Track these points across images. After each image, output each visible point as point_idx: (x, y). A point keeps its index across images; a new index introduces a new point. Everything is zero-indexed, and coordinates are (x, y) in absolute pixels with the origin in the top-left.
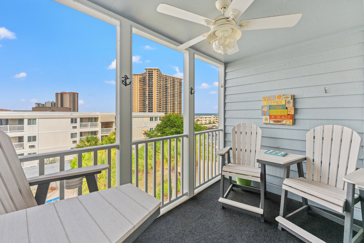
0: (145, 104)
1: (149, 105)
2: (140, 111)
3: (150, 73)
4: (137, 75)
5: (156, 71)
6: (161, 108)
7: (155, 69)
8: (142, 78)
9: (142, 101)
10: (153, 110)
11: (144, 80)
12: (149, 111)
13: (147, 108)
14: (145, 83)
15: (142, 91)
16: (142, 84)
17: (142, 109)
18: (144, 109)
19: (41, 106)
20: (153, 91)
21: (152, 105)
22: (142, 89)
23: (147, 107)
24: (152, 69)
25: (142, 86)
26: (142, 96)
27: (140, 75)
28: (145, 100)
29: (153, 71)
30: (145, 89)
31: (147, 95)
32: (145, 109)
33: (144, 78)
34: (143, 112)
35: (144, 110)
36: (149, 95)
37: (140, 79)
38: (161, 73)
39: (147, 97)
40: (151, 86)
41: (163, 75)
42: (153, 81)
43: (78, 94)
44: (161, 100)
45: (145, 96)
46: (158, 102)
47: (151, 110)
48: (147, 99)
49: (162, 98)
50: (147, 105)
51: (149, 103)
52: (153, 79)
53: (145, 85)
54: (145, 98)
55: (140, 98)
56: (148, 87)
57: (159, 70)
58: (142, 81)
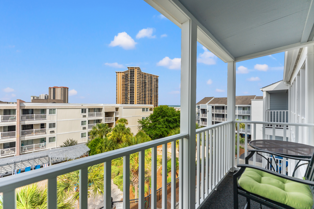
0: (127, 97)
2: (122, 103)
3: (132, 71)
4: (121, 72)
5: (137, 69)
6: (140, 100)
8: (125, 75)
9: (125, 95)
10: (134, 102)
11: (126, 77)
12: (131, 103)
14: (127, 80)
15: (125, 86)
16: (125, 80)
17: (124, 102)
18: (126, 101)
19: (35, 98)
20: (134, 86)
21: (133, 98)
22: (125, 85)
24: (133, 68)
25: (125, 82)
26: (125, 90)
27: (123, 72)
28: (127, 94)
29: (134, 70)
30: (127, 84)
31: (129, 90)
34: (126, 103)
36: (131, 89)
37: (123, 76)
38: (141, 71)
39: (129, 91)
40: (132, 82)
41: (142, 73)
42: (134, 77)
43: (68, 88)
44: (140, 94)
46: (139, 95)
47: (132, 102)
48: (129, 93)
49: (141, 92)
50: (129, 98)
51: (131, 96)
53: (127, 81)
54: (127, 92)
55: (123, 92)
56: (130, 83)
57: (140, 69)
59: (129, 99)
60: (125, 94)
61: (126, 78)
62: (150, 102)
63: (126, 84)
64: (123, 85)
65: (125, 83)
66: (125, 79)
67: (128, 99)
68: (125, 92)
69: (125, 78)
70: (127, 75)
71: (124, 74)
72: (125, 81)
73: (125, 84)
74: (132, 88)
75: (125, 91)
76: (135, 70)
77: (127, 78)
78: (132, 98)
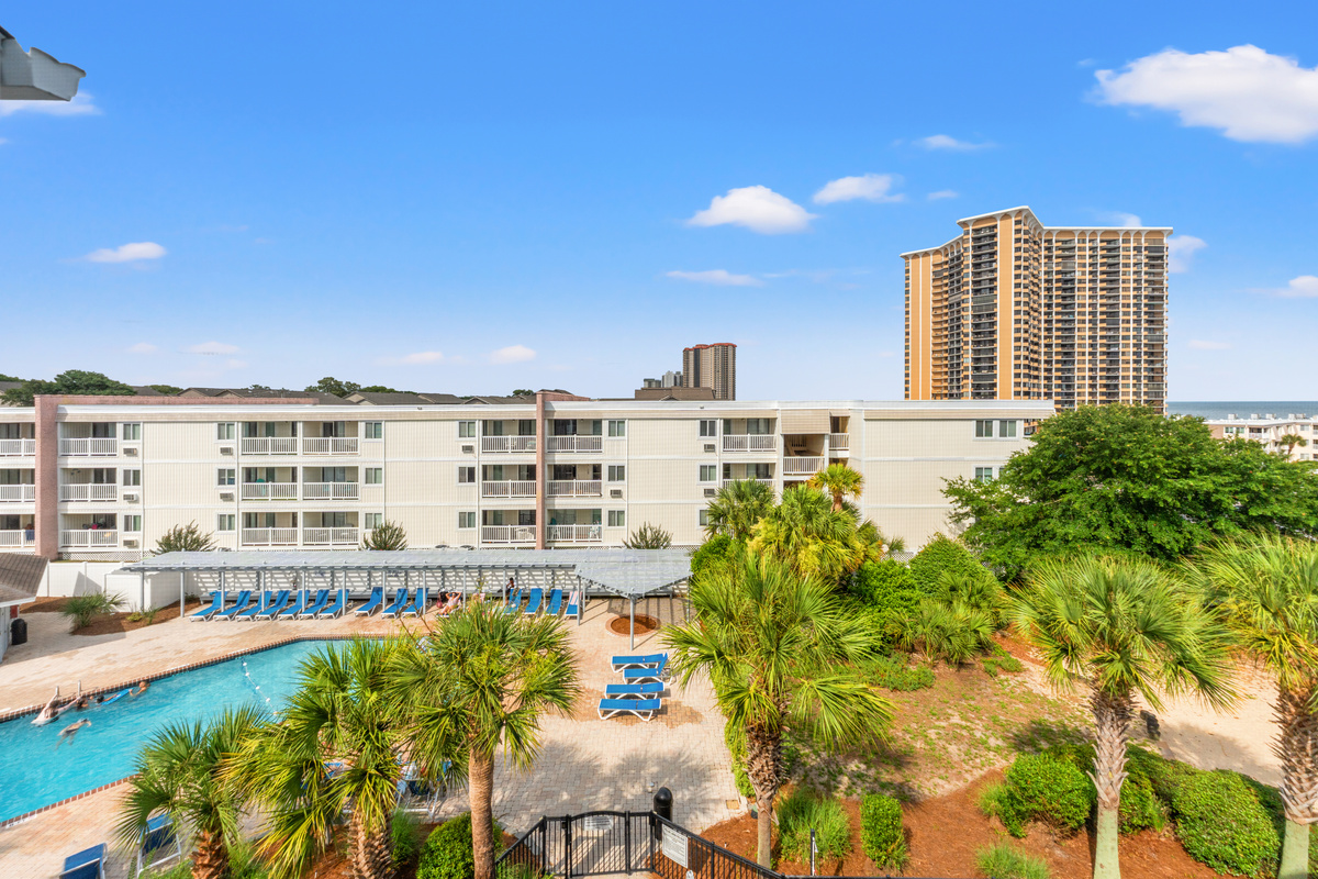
0: (958, 364)
1: (976, 369)
2: (935, 396)
3: (983, 233)
4: (926, 254)
5: (1013, 219)
6: (1037, 377)
7: (1006, 216)
8: (946, 263)
9: (946, 355)
10: (998, 389)
11: (956, 270)
12: (977, 395)
13: (970, 381)
14: (958, 281)
15: (946, 314)
16: (946, 285)
17: (946, 388)
18: (955, 384)
19: (654, 385)
20: (998, 310)
21: (992, 368)
22: (946, 307)
23: (966, 377)
24: (992, 218)
25: (946, 296)
26: (946, 333)
27: (937, 252)
28: (958, 349)
29: (995, 227)
30: (958, 304)
31: (970, 330)
32: (958, 387)
33: (956, 263)
34: (951, 396)
35: (955, 391)
36: (976, 326)
37: (939, 269)
38: (1038, 227)
39: (967, 335)
40: (985, 288)
41: (1049, 232)
42: (998, 265)
43: (734, 346)
44: (1037, 344)
45: (958, 334)
46: (1023, 353)
47: (985, 390)
48: (966, 343)
49: (1043, 334)
50: (967, 369)
51: (976, 360)
52: (998, 257)
53: (958, 289)
54: (958, 342)
55: (939, 341)
56: (970, 295)
57: (1028, 216)
58: (946, 274)
59: (970, 373)
60: (946, 351)
61: (952, 275)
62: (1107, 386)
63: (951, 305)
64: (939, 312)
65: (946, 299)
66: (946, 281)
67: (962, 376)
68: (946, 340)
69: (945, 277)
70: (958, 258)
71: (944, 259)
72: (947, 292)
73: (946, 303)
74: (983, 320)
75: (946, 336)
76: (998, 231)
77: (959, 273)
78: (985, 368)
